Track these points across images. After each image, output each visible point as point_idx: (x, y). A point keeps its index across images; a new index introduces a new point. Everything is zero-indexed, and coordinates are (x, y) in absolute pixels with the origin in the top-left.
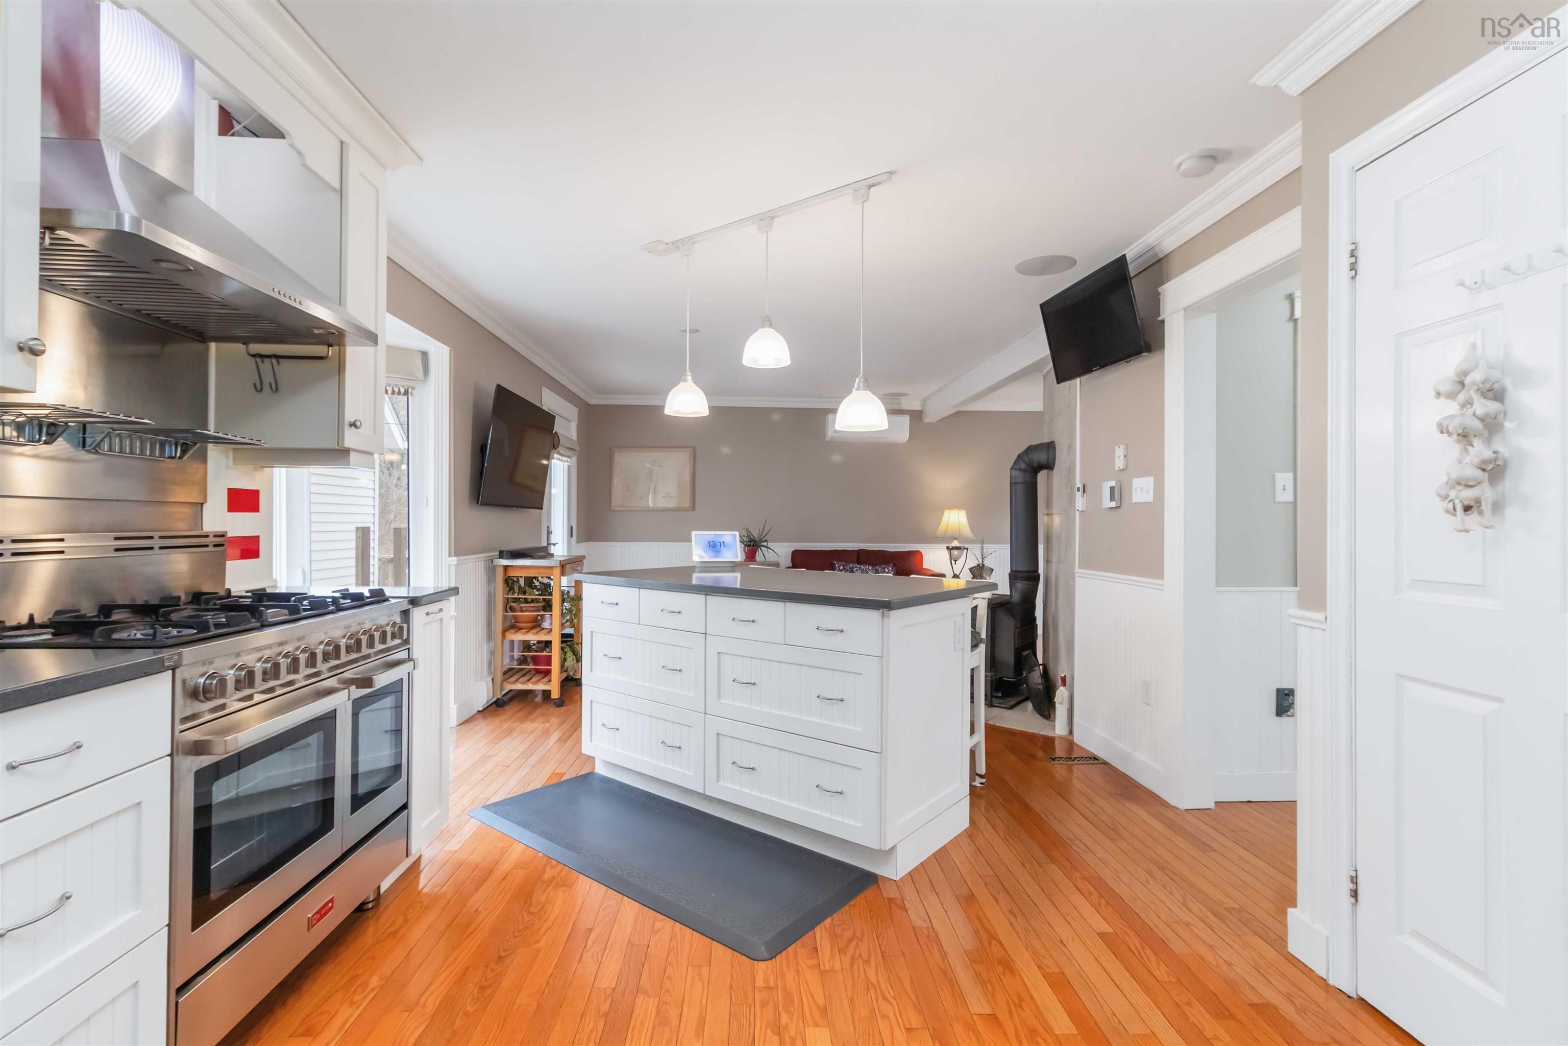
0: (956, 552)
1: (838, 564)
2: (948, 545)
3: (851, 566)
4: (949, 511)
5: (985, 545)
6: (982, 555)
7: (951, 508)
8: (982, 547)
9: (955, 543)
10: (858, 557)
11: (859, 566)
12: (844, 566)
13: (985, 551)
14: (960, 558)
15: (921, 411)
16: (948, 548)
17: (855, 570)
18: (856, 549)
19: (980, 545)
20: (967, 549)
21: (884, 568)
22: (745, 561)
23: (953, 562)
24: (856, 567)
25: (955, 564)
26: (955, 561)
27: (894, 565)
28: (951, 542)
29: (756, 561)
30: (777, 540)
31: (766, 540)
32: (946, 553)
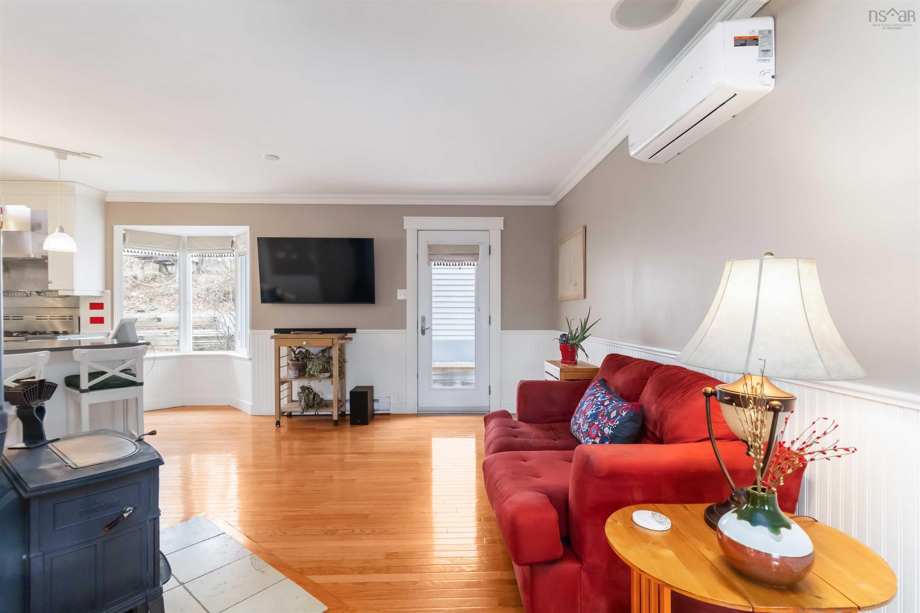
29: (576, 363)
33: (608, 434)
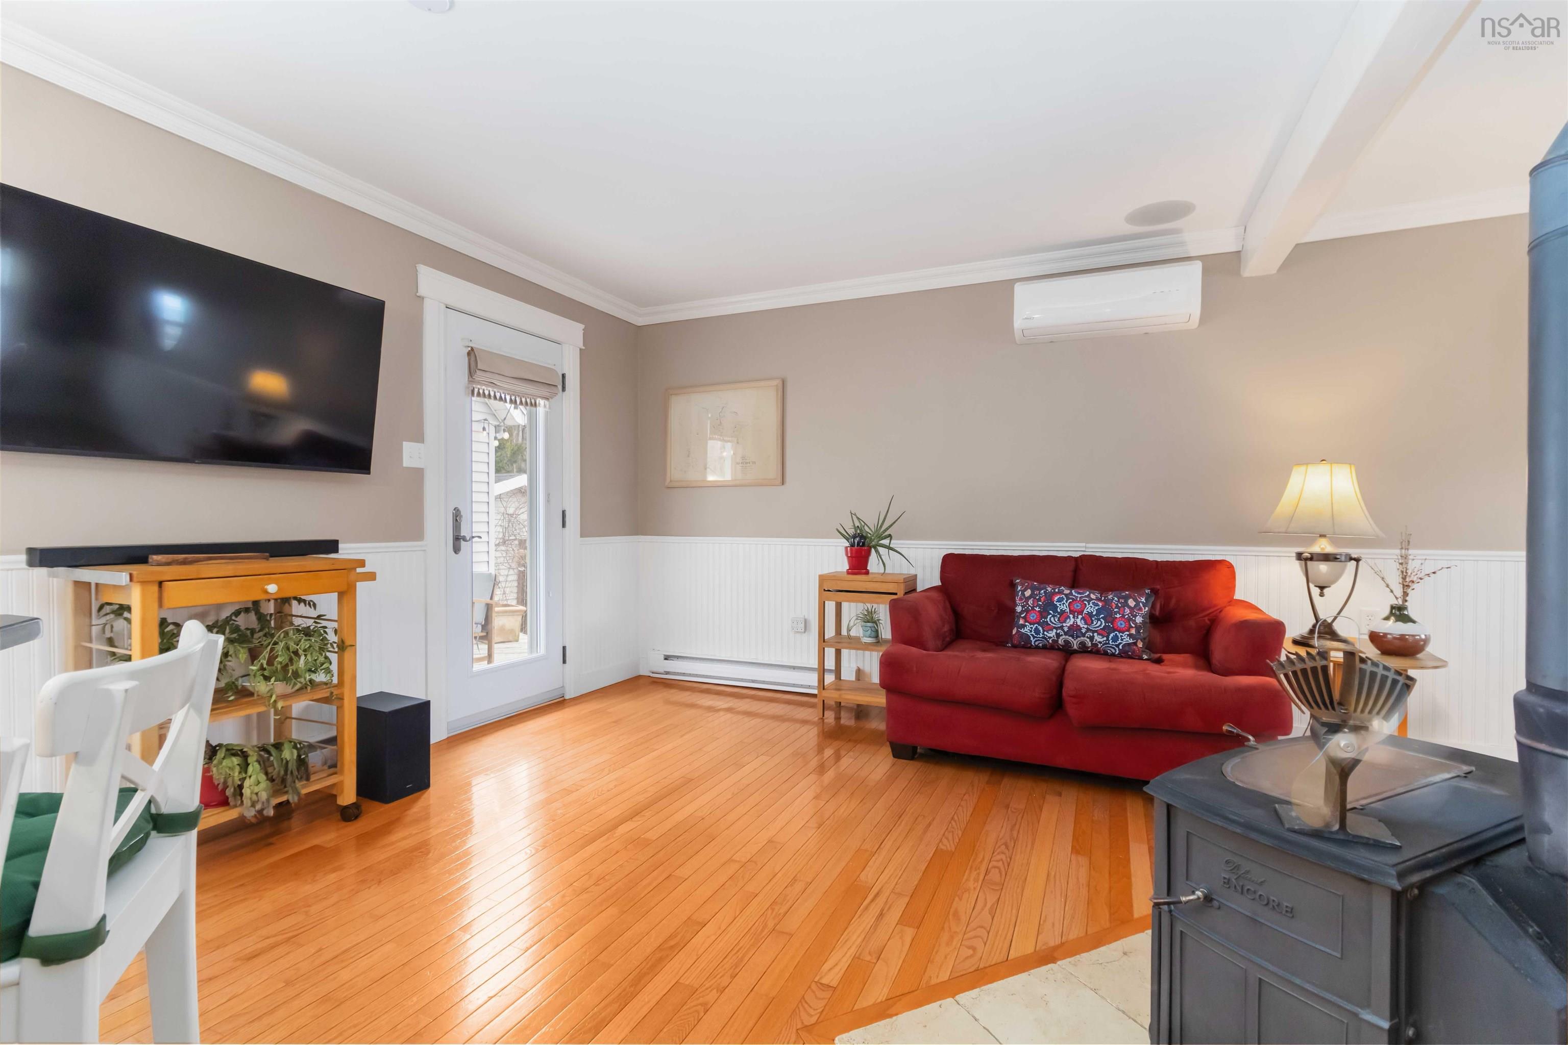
0: (1323, 568)
1: (1022, 585)
2: (1300, 550)
3: (1049, 589)
4: (1302, 469)
5: (1410, 552)
6: (1404, 578)
7: (1306, 461)
8: (1405, 557)
9: (1323, 546)
10: (1076, 571)
11: (1067, 592)
12: (1033, 589)
13: (1413, 565)
14: (1334, 582)
15: (1239, 252)
16: (1299, 556)
17: (1056, 598)
18: (1077, 555)
19: (1398, 552)
20: (1357, 560)
21: (1126, 598)
22: (848, 573)
23: (1315, 591)
24: (1061, 592)
25: (1322, 595)
26: (1322, 588)
27: (1155, 592)
28: (1312, 541)
29: (867, 573)
30: (910, 535)
31: (890, 536)
32: (1297, 566)
33: (1140, 623)
